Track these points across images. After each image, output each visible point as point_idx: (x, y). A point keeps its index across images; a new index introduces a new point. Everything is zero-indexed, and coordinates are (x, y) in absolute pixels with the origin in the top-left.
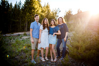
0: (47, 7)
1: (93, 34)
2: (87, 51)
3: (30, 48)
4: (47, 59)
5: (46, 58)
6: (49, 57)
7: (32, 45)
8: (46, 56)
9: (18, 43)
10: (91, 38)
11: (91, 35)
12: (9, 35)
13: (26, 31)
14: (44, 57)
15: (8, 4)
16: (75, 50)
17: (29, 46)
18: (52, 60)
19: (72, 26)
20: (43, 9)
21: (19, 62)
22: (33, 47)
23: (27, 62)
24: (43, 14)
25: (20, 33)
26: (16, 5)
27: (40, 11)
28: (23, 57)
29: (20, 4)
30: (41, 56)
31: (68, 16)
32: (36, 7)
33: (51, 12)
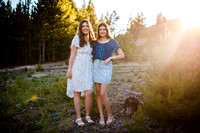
0: (89, 9)
3: (48, 96)
4: (90, 121)
5: (88, 117)
8: (87, 114)
12: (4, 71)
13: (42, 63)
16: (160, 96)
17: (48, 93)
18: (102, 122)
19: (146, 50)
20: (80, 14)
23: (41, 127)
25: (28, 67)
29: (29, 2)
32: (64, 8)
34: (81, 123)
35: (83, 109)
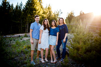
0: (49, 8)
1: (95, 36)
2: (87, 53)
3: (30, 49)
5: (46, 59)
6: (49, 58)
7: (32, 45)
9: (18, 44)
10: (92, 40)
11: (92, 37)
12: (10, 36)
13: (27, 33)
14: (44, 58)
15: (10, 5)
16: (76, 51)
17: (29, 47)
18: (52, 61)
19: (74, 28)
20: (45, 10)
21: (19, 63)
22: (33, 48)
23: (27, 63)
24: (45, 16)
26: (17, 6)
27: (41, 12)
28: (22, 58)
29: (21, 5)
30: (41, 57)
31: (70, 18)
32: (37, 8)
33: (52, 14)
34: (43, 62)
35: (44, 55)
